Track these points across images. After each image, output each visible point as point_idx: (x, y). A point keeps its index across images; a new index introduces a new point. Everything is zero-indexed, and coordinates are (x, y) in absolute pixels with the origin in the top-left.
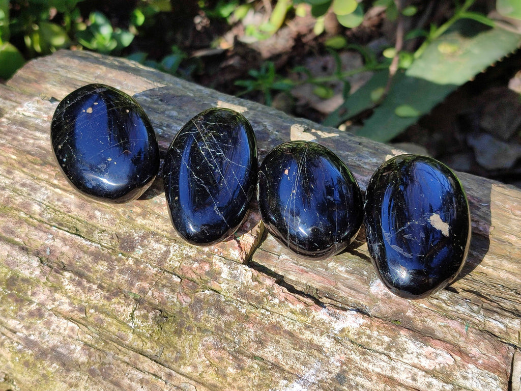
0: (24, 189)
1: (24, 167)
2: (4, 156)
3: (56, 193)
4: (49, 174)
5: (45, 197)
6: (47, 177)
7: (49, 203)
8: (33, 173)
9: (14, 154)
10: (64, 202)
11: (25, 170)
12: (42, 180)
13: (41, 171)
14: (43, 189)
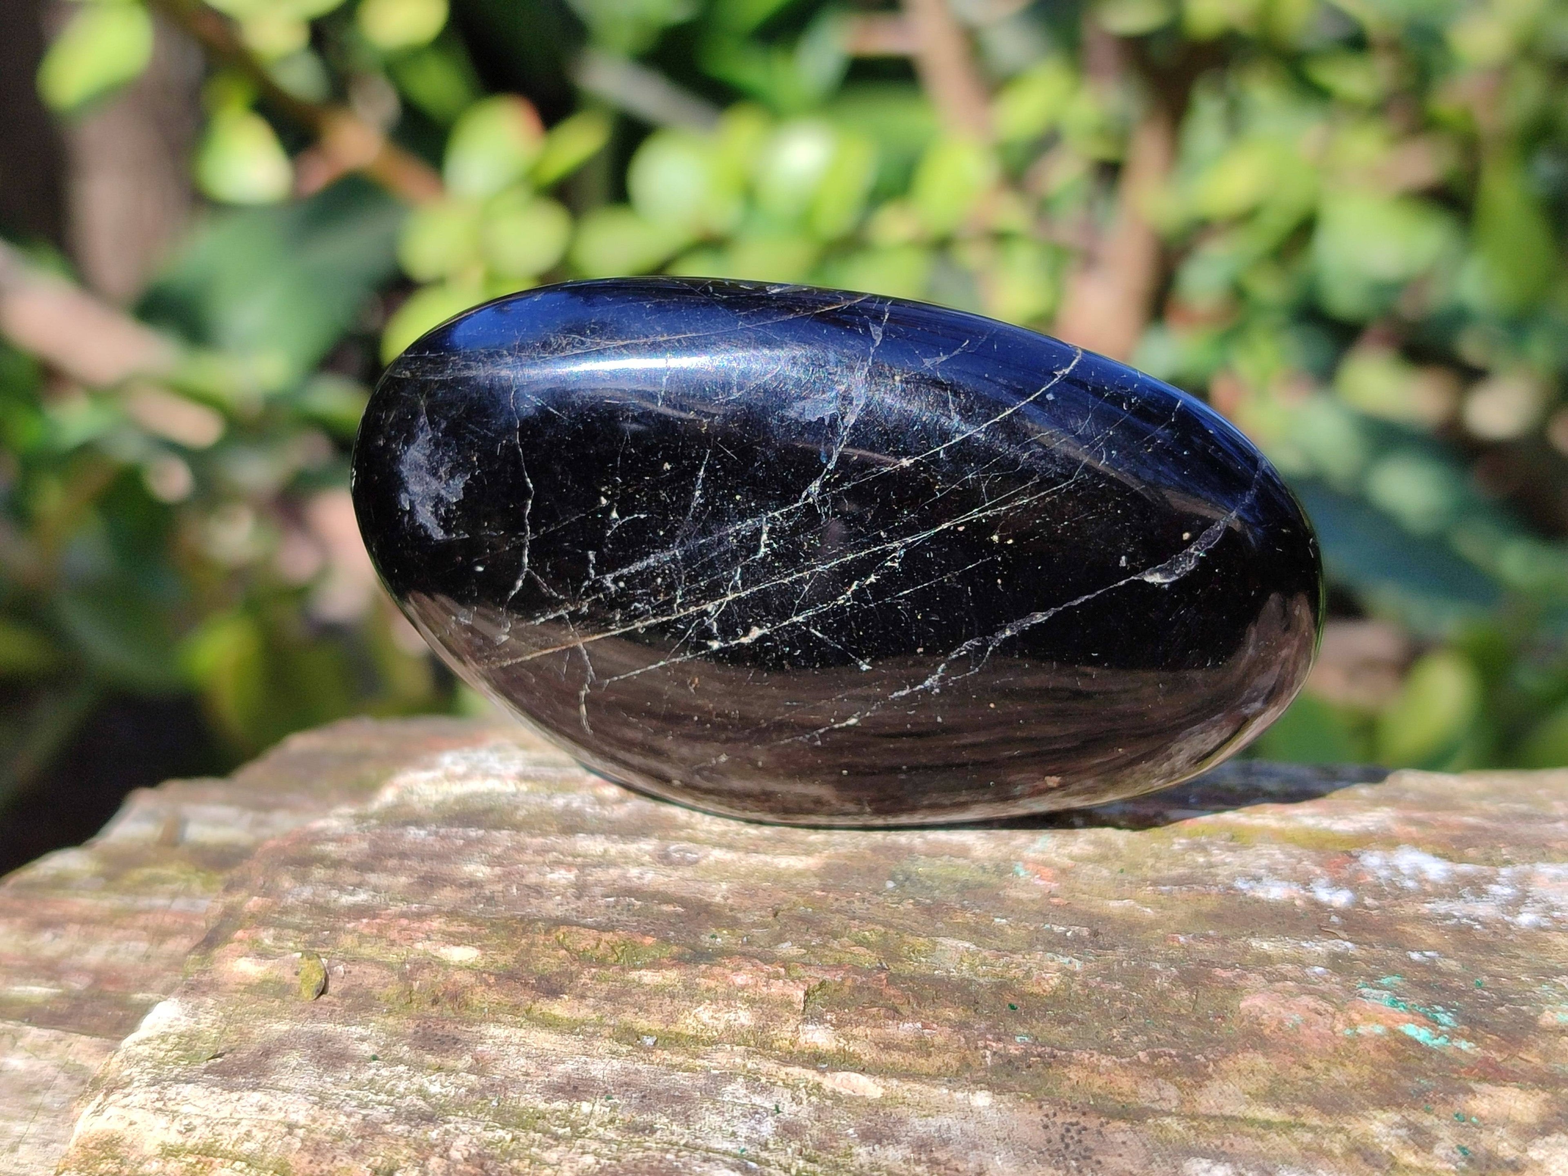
0: (586, 1107)
1: (553, 992)
2: (377, 964)
3: (836, 1098)
4: (751, 1002)
5: (768, 1128)
6: (744, 1018)
7: (809, 1160)
8: (628, 1017)
9: (456, 939)
10: (922, 1146)
11: (559, 1008)
12: (712, 1042)
13: (693, 995)
14: (736, 1090)
